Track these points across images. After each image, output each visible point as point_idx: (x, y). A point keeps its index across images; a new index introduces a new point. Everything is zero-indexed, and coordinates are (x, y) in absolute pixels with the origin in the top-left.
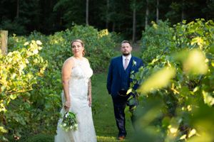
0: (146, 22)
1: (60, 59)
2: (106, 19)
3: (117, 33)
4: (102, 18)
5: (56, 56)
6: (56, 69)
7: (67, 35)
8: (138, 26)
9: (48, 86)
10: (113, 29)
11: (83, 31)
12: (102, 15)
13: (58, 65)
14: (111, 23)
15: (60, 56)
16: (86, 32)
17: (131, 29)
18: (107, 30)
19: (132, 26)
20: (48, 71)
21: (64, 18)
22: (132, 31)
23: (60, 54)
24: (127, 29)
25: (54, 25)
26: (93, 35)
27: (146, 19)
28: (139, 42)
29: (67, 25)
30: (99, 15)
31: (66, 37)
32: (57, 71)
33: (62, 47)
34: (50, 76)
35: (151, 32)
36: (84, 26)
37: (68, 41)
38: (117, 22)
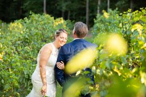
0: (98, 11)
1: (19, 45)
2: (61, 8)
3: (72, 21)
4: (58, 8)
5: (15, 42)
6: (15, 53)
7: (25, 23)
8: (91, 14)
9: (8, 69)
10: (69, 17)
11: (40, 19)
12: (58, 5)
13: (17, 50)
14: (66, 12)
15: (19, 42)
16: (43, 20)
17: (84, 18)
18: (62, 18)
19: (85, 15)
20: (7, 55)
21: (24, 7)
22: (86, 19)
23: (19, 40)
24: (81, 17)
25: (14, 14)
26: (49, 23)
27: (98, 8)
28: (92, 29)
29: (26, 14)
30: (56, 5)
31: (25, 24)
32: (16, 55)
33: (21, 34)
34: (9, 60)
35: (101, 20)
36: (42, 15)
37: (27, 28)
38: (72, 11)
